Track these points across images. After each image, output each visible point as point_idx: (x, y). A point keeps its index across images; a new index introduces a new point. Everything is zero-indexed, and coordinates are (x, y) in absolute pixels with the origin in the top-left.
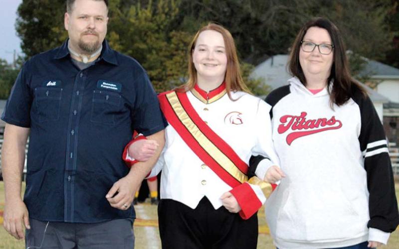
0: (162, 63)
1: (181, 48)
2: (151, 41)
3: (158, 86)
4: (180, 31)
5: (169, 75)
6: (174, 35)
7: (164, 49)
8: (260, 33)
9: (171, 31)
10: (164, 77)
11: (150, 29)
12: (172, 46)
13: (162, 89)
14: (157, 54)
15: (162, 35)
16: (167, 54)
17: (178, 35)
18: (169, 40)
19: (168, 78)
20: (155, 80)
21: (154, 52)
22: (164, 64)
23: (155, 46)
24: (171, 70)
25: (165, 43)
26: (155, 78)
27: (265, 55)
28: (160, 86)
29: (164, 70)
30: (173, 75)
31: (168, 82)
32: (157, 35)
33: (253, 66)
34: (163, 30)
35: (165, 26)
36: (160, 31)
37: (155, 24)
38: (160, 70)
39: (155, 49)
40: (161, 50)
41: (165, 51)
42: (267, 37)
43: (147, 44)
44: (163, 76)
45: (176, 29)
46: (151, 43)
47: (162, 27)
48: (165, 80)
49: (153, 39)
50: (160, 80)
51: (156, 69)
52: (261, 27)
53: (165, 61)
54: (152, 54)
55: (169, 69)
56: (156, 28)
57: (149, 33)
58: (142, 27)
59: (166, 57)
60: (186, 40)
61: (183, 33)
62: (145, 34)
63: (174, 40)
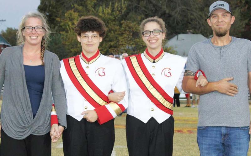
0: (116, 38)
1: (127, 30)
2: (111, 26)
3: (114, 51)
4: (127, 20)
5: (121, 45)
6: (124, 23)
7: (118, 30)
8: (171, 22)
9: (122, 20)
10: (118, 46)
11: (111, 19)
12: (123, 28)
13: (117, 52)
14: (114, 33)
15: (117, 23)
16: (119, 33)
17: (126, 22)
18: (121, 25)
19: (120, 46)
20: (113, 47)
21: (112, 32)
22: (118, 38)
23: (113, 28)
24: (122, 42)
25: (119, 27)
26: (113, 46)
27: (174, 34)
28: (116, 50)
29: (118, 42)
30: (123, 44)
31: (120, 48)
32: (114, 23)
33: (167, 40)
34: (117, 20)
35: (119, 18)
36: (116, 20)
37: (113, 16)
38: (115, 42)
39: (113, 30)
40: (116, 31)
41: (119, 31)
42: (175, 24)
43: (108, 27)
44: (117, 45)
45: (125, 19)
46: (111, 27)
47: (117, 18)
48: (119, 47)
49: (112, 25)
50: (116, 47)
51: (114, 41)
52: (172, 19)
53: (118, 37)
54: (111, 33)
55: (120, 41)
56: (114, 19)
57: (110, 21)
58: (106, 18)
59: (118, 34)
60: (130, 26)
61: (128, 21)
62: (108, 22)
63: (123, 25)
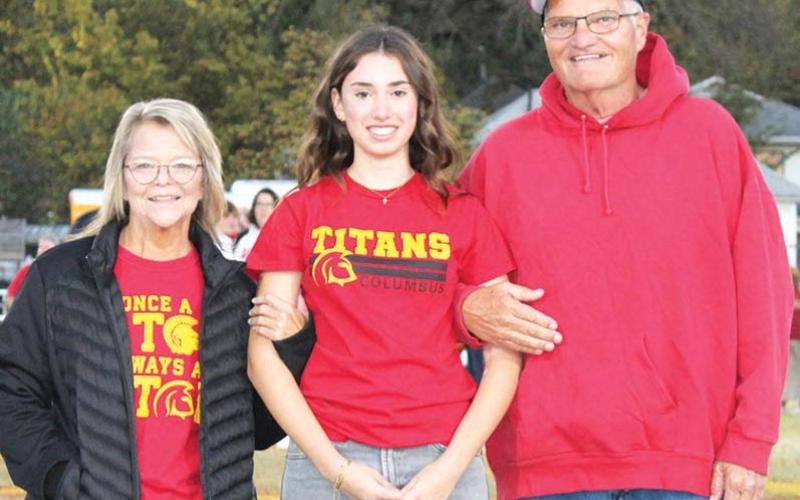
0: (262, 105)
1: (310, 70)
2: (237, 53)
3: (254, 162)
4: (307, 29)
5: (281, 136)
6: (292, 40)
7: (267, 73)
8: (499, 34)
9: (286, 28)
10: (269, 141)
11: (235, 25)
12: (288, 65)
13: (263, 168)
14: (252, 84)
15: (264, 40)
16: (276, 83)
17: (303, 37)
18: (280, 50)
19: (280, 141)
20: (246, 147)
21: (243, 80)
22: (267, 108)
23: (246, 65)
24: (285, 123)
25: (271, 58)
26: (246, 142)
27: (514, 88)
28: (259, 161)
29: (268, 122)
30: (289, 135)
31: (279, 151)
32: (250, 40)
33: (483, 113)
34: (265, 27)
35: (271, 18)
36: (259, 29)
37: (247, 12)
38: (257, 123)
39: (247, 73)
40: (260, 75)
41: (273, 77)
42: (518, 45)
43: (227, 61)
44: (264, 137)
45: (299, 24)
46: (237, 59)
47: (262, 18)
48: (271, 147)
49: (242, 48)
50: (258, 146)
51: (251, 120)
52: (504, 18)
53: (269, 103)
54: (238, 87)
55: (278, 121)
56: (250, 21)
57: (232, 34)
58: (216, 18)
59: (270, 90)
60: (319, 52)
61: (314, 34)
62: (223, 37)
63: (292, 51)
